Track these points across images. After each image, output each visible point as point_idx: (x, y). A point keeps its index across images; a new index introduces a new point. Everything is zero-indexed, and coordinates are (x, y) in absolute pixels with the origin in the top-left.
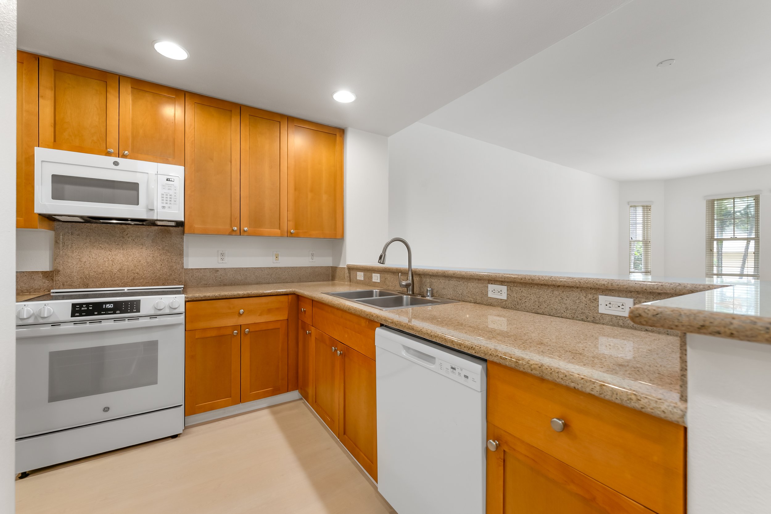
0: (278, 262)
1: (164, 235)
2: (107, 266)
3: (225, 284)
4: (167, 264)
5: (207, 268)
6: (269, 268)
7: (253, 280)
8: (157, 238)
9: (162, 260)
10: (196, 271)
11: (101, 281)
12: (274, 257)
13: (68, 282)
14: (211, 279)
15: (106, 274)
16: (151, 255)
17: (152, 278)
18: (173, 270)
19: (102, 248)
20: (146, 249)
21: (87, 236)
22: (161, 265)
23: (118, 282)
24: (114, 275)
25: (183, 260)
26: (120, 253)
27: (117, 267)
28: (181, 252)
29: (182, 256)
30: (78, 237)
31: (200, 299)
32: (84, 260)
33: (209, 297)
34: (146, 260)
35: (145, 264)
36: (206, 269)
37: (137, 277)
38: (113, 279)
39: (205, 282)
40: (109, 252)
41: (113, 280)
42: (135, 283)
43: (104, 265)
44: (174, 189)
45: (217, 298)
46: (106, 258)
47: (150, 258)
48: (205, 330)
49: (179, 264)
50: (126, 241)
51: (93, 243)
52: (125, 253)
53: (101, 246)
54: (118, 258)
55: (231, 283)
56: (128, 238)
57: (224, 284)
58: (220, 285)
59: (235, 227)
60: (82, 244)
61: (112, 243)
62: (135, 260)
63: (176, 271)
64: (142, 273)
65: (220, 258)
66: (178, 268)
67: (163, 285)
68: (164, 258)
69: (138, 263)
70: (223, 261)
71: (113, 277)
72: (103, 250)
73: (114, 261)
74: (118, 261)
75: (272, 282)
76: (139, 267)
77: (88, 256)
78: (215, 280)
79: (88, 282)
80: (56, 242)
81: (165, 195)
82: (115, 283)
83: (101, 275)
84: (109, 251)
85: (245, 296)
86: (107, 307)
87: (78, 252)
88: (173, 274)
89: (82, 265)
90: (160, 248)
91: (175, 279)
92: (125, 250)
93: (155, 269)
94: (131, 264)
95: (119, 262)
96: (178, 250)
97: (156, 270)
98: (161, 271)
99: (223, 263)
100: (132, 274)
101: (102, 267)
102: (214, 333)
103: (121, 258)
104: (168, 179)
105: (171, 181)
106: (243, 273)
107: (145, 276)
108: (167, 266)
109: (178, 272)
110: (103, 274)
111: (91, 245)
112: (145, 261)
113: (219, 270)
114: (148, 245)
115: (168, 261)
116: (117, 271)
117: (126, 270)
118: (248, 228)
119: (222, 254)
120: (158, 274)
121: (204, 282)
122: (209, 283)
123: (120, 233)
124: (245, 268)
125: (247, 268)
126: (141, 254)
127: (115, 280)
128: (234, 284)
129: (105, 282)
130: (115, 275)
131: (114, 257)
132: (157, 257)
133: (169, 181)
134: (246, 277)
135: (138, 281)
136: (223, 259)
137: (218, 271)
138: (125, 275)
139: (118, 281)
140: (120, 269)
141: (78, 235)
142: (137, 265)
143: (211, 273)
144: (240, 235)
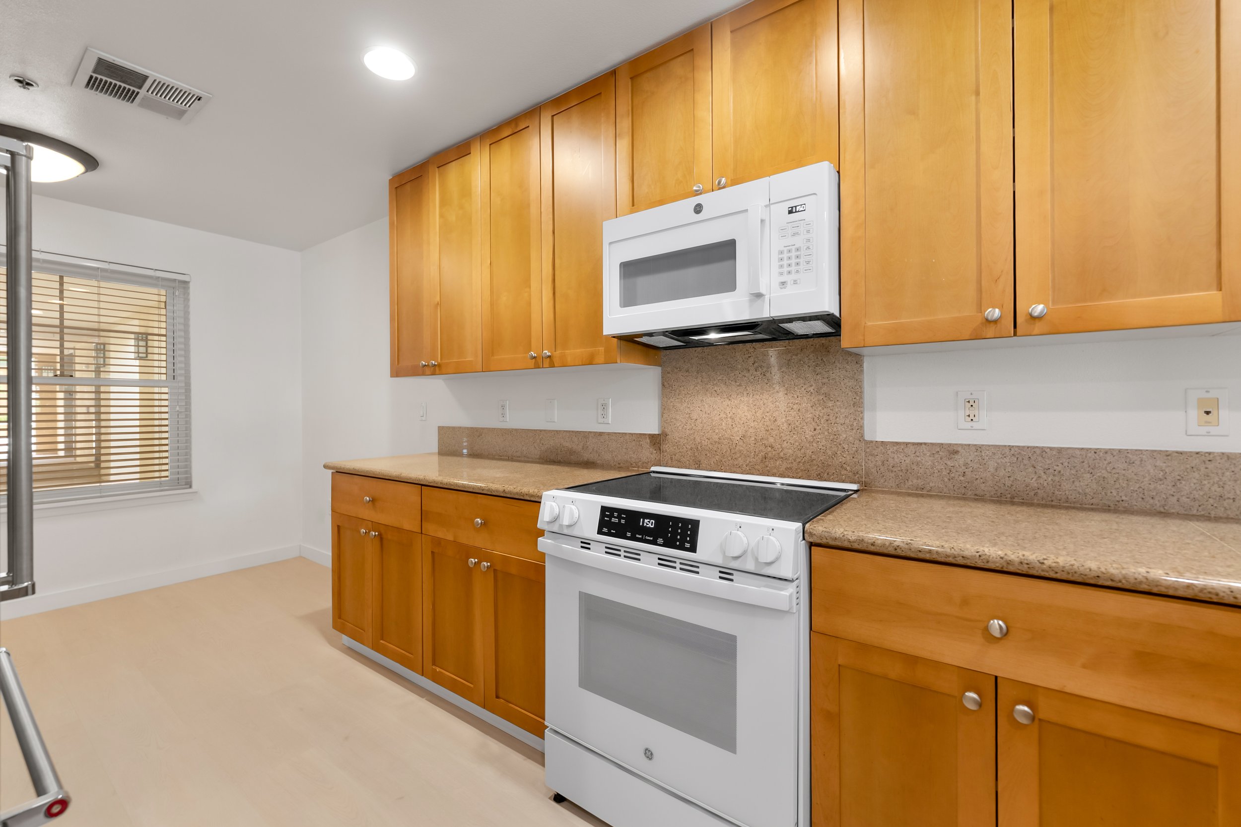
0: (1213, 430)
1: (820, 358)
2: (724, 428)
3: (977, 492)
4: (826, 428)
5: (925, 444)
6: (1168, 455)
7: (1086, 494)
8: (807, 367)
9: (816, 419)
10: (895, 448)
11: (717, 457)
12: (1194, 414)
13: (677, 456)
14: (936, 475)
15: (723, 444)
16: (795, 407)
17: (798, 460)
18: (840, 444)
19: (718, 393)
20: (786, 392)
21: (698, 373)
22: (815, 430)
23: (740, 461)
24: (734, 446)
25: (862, 418)
26: (743, 402)
27: (738, 431)
28: (858, 398)
29: (859, 409)
30: (687, 373)
31: (846, 544)
32: (695, 416)
33: (873, 544)
34: (786, 417)
35: (785, 426)
36: (921, 444)
37: (770, 455)
38: (733, 455)
39: (919, 481)
40: (727, 402)
41: (734, 458)
42: (767, 467)
43: (720, 427)
44: (805, 232)
45: (899, 552)
46: (723, 412)
47: (793, 413)
48: (863, 648)
49: (853, 429)
50: (753, 377)
51: (706, 384)
52: (751, 402)
53: (715, 389)
54: (740, 413)
55: (999, 494)
56: (756, 371)
57: (976, 495)
58: (964, 498)
59: (994, 307)
60: (692, 387)
61: (730, 382)
62: (767, 418)
63: (846, 446)
64: (779, 446)
65: (962, 414)
66: (851, 438)
67: (820, 478)
68: (821, 414)
69: (772, 425)
70: (972, 424)
71: (733, 451)
72: (719, 398)
73: (735, 419)
74: (740, 419)
75: (1182, 511)
76: (774, 433)
77: (700, 409)
78: (946, 480)
79: (699, 458)
80: (663, 385)
81: (785, 252)
82: (736, 463)
83: (716, 446)
84: (728, 398)
85: (1011, 569)
86: (645, 525)
87: (687, 401)
88: (838, 452)
89: (692, 425)
90: (812, 391)
91: (845, 466)
92: (751, 396)
93: (803, 438)
94: (761, 424)
95: (742, 422)
96: (850, 393)
97: (805, 440)
98: (815, 445)
99: (972, 429)
100: (762, 448)
101: (717, 431)
102: (895, 670)
103: (744, 412)
104: (792, 208)
105: (799, 211)
106: (1046, 467)
107: (784, 454)
108: (826, 433)
109: (850, 450)
110: (719, 443)
111: (703, 388)
112: (784, 420)
113: (960, 449)
114: (790, 383)
115: (829, 422)
116: (738, 439)
117: (753, 439)
118: (1046, 305)
119: (971, 403)
120: (808, 451)
121: (915, 481)
122: (931, 484)
123: (743, 361)
124: (1051, 449)
125: (1060, 450)
126: (777, 403)
127: (736, 457)
128: (1013, 497)
129: (722, 459)
130: (736, 446)
131: (734, 410)
132: (807, 411)
133: (796, 212)
134: (1057, 479)
135: (772, 463)
136: (972, 417)
137: (957, 452)
138: (752, 449)
139: (740, 459)
140: (744, 436)
141: (687, 371)
142: (770, 429)
143: (937, 456)
144: (1015, 334)
